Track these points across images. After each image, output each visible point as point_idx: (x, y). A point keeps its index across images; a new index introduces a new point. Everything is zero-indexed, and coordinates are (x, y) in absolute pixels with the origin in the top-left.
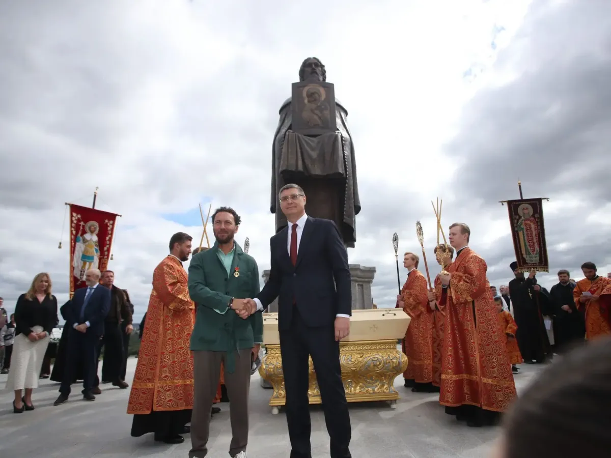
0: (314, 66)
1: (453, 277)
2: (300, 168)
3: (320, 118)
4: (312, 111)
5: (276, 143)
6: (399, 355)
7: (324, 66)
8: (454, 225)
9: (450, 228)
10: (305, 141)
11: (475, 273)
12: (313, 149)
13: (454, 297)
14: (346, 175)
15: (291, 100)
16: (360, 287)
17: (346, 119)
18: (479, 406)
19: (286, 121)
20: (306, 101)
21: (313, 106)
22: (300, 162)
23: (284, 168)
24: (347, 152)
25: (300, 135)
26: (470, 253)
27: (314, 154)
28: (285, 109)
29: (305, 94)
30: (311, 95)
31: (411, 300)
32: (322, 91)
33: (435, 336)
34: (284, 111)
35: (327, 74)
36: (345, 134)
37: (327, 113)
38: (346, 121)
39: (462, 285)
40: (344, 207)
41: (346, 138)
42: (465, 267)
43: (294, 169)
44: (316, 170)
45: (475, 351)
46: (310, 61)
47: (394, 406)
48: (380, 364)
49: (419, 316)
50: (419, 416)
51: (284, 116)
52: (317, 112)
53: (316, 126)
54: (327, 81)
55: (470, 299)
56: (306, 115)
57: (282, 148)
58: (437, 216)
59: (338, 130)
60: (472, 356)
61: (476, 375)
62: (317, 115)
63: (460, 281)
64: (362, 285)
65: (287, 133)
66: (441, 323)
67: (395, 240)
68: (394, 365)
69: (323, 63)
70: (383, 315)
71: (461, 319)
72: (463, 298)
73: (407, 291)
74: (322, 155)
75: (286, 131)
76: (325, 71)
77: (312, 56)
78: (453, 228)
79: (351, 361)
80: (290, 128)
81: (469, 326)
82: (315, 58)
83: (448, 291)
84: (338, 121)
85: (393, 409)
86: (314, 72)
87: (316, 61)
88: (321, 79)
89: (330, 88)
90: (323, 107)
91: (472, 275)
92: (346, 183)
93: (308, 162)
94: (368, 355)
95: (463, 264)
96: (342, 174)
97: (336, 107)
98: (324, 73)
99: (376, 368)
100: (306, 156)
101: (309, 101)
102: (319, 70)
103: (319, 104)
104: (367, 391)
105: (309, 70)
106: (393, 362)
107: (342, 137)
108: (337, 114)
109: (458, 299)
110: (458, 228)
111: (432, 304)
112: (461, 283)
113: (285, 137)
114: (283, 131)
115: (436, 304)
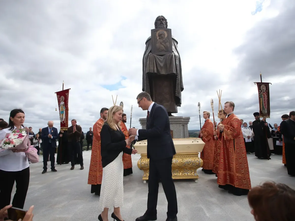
0: (161, 20)
1: (225, 127)
2: (156, 71)
3: (164, 46)
4: (161, 43)
5: (144, 59)
6: (199, 160)
7: (166, 20)
8: (227, 103)
9: (225, 104)
10: (158, 58)
11: (236, 127)
12: (161, 62)
13: (225, 137)
14: (177, 73)
15: (151, 38)
16: (183, 126)
17: (177, 45)
18: (234, 186)
19: (149, 48)
20: (158, 38)
21: (161, 41)
22: (155, 68)
23: (148, 71)
24: (178, 63)
25: (155, 55)
26: (233, 117)
27: (162, 65)
28: (148, 42)
29: (157, 35)
30: (160, 35)
31: (206, 133)
32: (165, 33)
33: (215, 151)
34: (148, 43)
35: (168, 24)
36: (176, 54)
37: (168, 44)
38: (177, 47)
39: (229, 132)
40: (176, 89)
41: (177, 56)
42: (231, 123)
43: (152, 72)
44: (163, 72)
45: (233, 162)
46: (159, 18)
47: (196, 181)
48: (190, 164)
49: (209, 140)
50: (207, 187)
51: (147, 45)
52: (163, 44)
53: (163, 50)
54: (168, 28)
55: (232, 138)
56: (158, 45)
57: (147, 62)
58: (219, 98)
59: (173, 52)
60: (232, 164)
61: (233, 172)
62: (163, 45)
63: (228, 130)
64: (184, 125)
65: (149, 54)
66: (219, 145)
67: (199, 105)
68: (197, 164)
69: (166, 18)
70: (193, 142)
71: (228, 147)
72: (229, 138)
73: (204, 129)
74: (165, 65)
75: (149, 53)
76: (167, 22)
77: (160, 15)
78: (226, 104)
79: (178, 162)
80: (150, 52)
81: (231, 150)
82: (162, 16)
83: (223, 133)
84: (173, 47)
85: (196, 183)
86: (162, 23)
87: (163, 18)
88: (165, 27)
89: (169, 31)
90: (166, 41)
91: (234, 127)
92: (177, 77)
93: (159, 68)
94: (186, 160)
95: (230, 122)
96: (175, 74)
97: (172, 41)
98: (166, 23)
99: (189, 165)
100: (158, 66)
101: (159, 39)
102: (164, 22)
103: (164, 40)
104: (185, 175)
105: (159, 22)
106: (196, 163)
107: (175, 55)
108: (173, 44)
109: (227, 138)
110: (228, 104)
111: (215, 137)
112: (229, 131)
113: (148, 56)
114: (147, 53)
115: (217, 137)
